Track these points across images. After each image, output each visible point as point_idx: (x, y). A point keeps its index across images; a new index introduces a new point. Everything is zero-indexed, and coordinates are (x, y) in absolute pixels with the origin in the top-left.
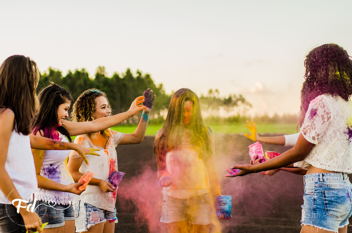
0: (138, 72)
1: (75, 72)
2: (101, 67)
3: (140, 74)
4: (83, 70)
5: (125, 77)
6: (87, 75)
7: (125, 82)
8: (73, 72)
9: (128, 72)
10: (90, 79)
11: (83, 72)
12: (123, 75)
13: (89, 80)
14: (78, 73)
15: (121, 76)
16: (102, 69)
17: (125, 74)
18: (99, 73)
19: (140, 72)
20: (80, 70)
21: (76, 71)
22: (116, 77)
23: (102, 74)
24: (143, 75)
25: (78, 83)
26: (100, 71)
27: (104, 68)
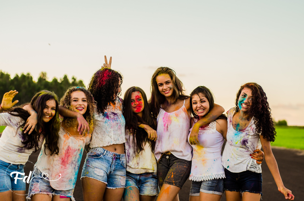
0: (73, 78)
1: (21, 76)
2: (44, 73)
3: (75, 80)
4: (28, 74)
5: (62, 82)
6: (31, 78)
7: (63, 86)
8: (20, 76)
9: (65, 77)
10: (34, 82)
11: (27, 76)
12: (61, 80)
13: (32, 82)
14: (23, 76)
15: (59, 81)
16: (44, 74)
17: (63, 80)
18: (42, 77)
19: (75, 78)
20: (25, 74)
21: (22, 74)
22: (55, 81)
23: (44, 78)
24: (78, 80)
25: (23, 84)
26: (42, 76)
27: (45, 73)
